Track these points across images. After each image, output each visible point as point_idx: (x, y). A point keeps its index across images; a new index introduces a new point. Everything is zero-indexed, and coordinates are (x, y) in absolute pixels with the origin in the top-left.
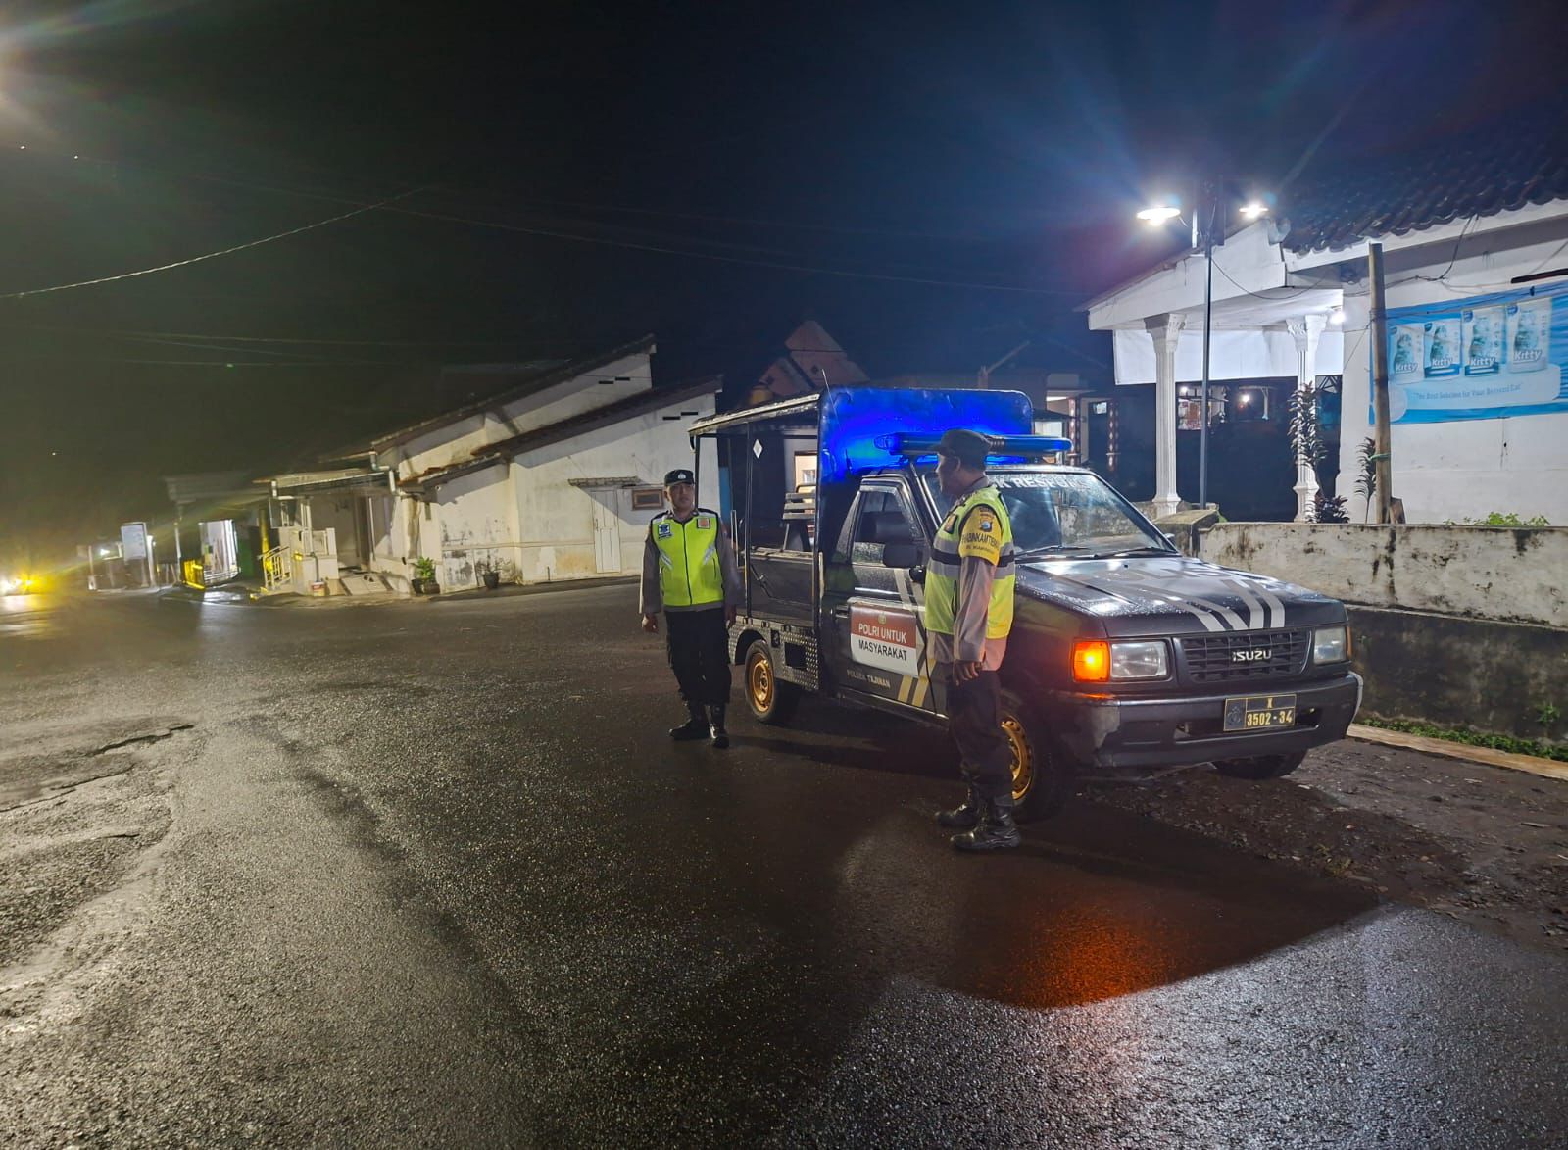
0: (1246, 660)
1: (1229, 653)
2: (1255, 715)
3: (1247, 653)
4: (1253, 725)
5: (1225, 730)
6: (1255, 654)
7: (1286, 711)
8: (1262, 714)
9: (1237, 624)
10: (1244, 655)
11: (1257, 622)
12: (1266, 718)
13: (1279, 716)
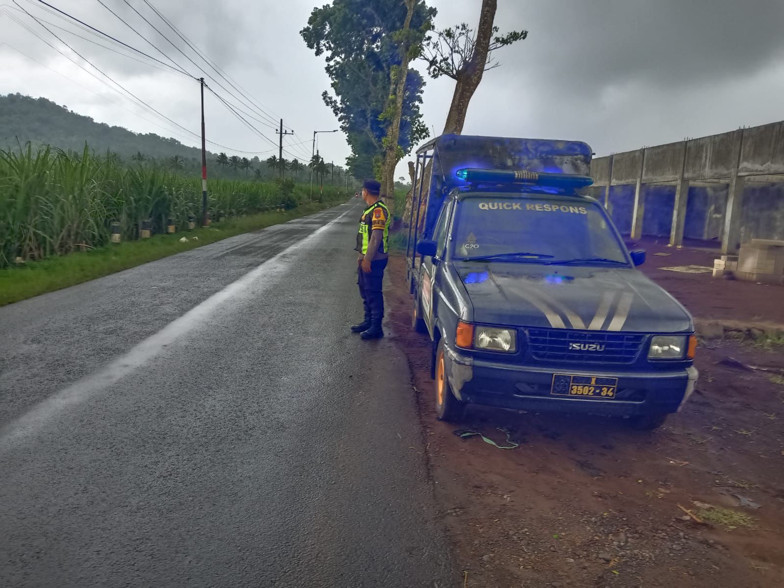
0: (580, 349)
1: (567, 343)
2: (579, 387)
3: (582, 345)
4: (576, 394)
5: (551, 393)
6: (589, 347)
7: (609, 388)
8: (586, 387)
9: (577, 324)
10: (580, 346)
11: (597, 324)
12: (589, 391)
13: (601, 391)
